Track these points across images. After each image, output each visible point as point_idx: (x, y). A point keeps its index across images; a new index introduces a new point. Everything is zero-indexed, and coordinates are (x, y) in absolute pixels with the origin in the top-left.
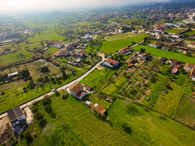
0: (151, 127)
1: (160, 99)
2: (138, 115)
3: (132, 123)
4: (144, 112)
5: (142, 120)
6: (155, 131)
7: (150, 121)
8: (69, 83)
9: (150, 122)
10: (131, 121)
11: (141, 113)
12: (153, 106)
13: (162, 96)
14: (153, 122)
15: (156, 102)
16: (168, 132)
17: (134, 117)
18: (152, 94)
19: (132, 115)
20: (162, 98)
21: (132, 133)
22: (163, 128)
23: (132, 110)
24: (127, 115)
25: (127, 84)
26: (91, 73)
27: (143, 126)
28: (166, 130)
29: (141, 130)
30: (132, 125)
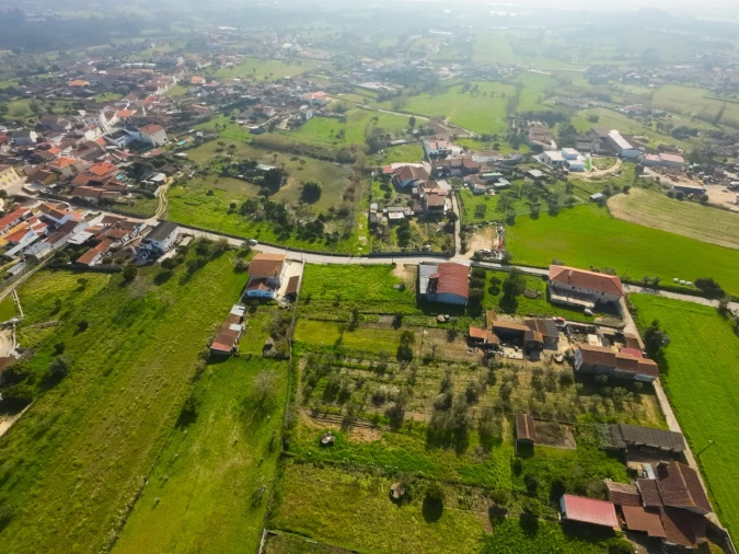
0: (214, 469)
1: (348, 478)
2: (243, 427)
3: (211, 420)
4: (263, 441)
5: (231, 442)
6: (199, 481)
7: (232, 465)
8: (293, 250)
9: (228, 465)
10: (216, 418)
11: (257, 433)
12: (299, 462)
13: (364, 483)
14: (234, 471)
15: (322, 468)
16: (205, 519)
17: (234, 420)
18: (361, 450)
19: (238, 414)
20: (356, 485)
21: (182, 430)
22: (218, 504)
23: (257, 408)
24: (233, 403)
25: (366, 363)
26: (362, 265)
27: (210, 450)
28: (214, 513)
29: (196, 448)
30: (207, 422)
